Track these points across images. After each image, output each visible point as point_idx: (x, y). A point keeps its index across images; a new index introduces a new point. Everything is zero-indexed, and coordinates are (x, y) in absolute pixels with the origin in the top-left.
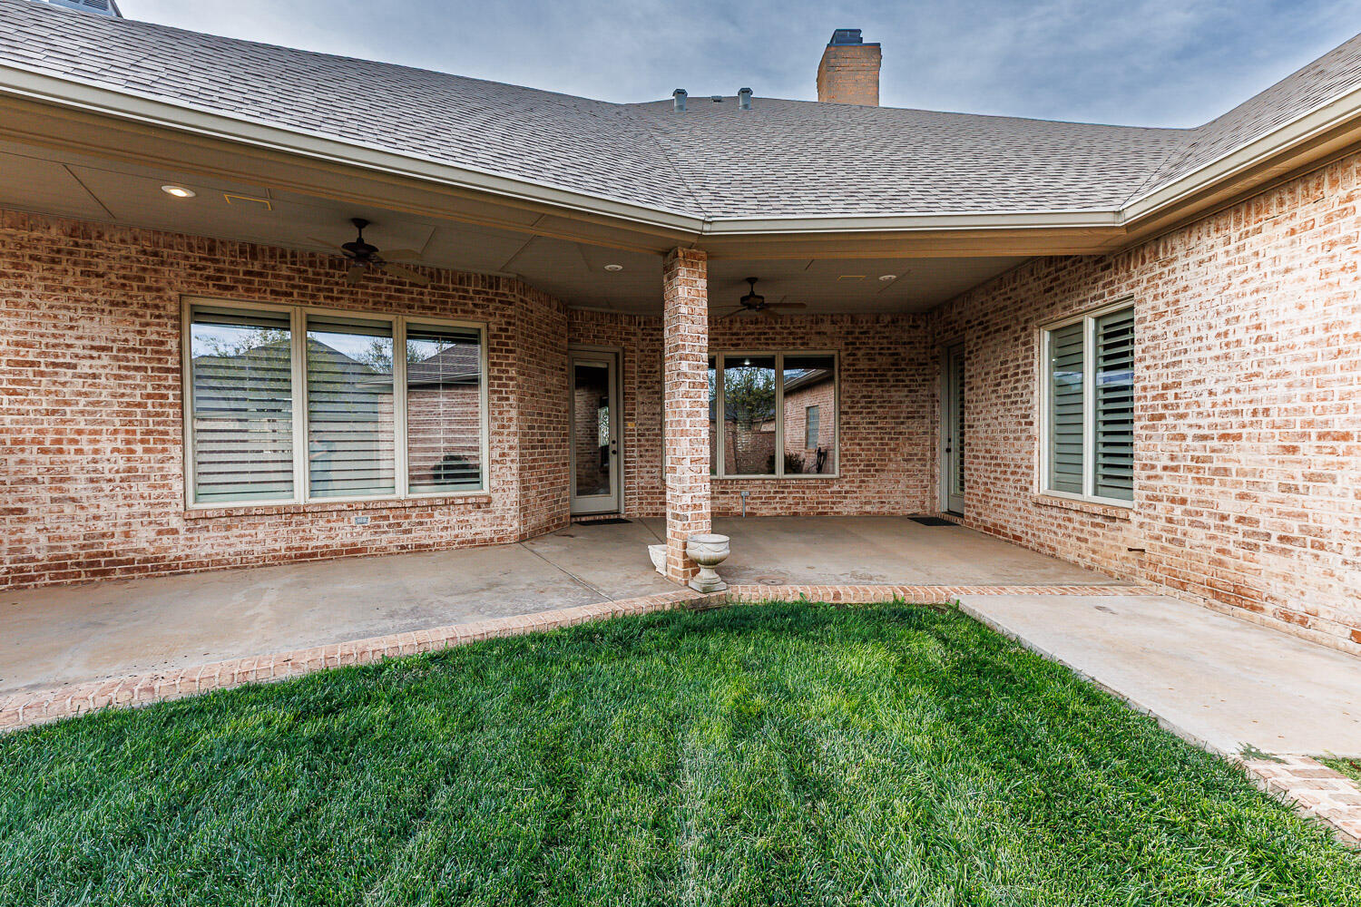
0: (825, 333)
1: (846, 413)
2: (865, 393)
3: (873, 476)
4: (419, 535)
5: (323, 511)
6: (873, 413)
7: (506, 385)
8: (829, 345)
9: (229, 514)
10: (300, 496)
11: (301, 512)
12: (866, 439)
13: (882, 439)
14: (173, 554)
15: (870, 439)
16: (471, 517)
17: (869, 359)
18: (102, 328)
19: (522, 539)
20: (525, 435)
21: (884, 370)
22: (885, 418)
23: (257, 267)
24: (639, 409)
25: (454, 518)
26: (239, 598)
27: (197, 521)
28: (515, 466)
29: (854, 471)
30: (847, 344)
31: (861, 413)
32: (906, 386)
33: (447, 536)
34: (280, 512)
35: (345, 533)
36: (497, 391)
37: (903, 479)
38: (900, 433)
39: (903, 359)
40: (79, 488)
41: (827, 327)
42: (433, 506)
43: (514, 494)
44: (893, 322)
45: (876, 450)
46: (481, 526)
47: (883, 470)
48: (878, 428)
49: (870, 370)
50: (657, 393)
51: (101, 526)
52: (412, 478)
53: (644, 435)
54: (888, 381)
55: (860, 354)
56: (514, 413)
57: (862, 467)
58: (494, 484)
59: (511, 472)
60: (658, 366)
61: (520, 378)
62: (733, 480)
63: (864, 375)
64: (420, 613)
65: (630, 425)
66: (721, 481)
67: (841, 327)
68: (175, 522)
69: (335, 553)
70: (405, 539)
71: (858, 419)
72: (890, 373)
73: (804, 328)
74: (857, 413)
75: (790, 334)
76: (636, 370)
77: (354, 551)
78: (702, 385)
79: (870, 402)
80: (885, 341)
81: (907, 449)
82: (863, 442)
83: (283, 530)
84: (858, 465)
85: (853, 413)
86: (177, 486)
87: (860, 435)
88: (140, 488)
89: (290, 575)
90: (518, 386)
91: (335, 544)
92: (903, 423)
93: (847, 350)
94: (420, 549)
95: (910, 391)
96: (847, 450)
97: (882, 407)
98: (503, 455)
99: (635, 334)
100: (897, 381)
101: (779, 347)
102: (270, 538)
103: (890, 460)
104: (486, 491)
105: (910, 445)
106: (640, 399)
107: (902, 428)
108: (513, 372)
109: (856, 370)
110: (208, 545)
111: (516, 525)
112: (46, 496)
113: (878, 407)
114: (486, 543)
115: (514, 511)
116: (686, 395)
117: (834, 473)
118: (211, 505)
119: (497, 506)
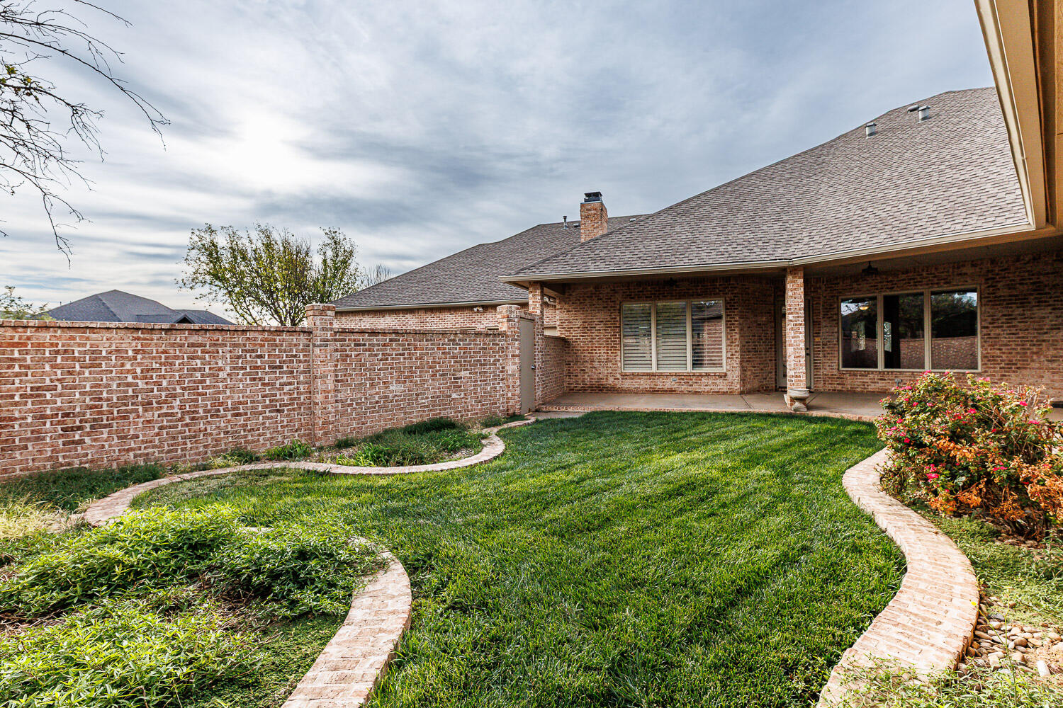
0: (966, 274)
1: (987, 327)
2: (1006, 313)
3: (1014, 372)
4: (696, 387)
5: (661, 375)
6: (1015, 326)
7: (733, 324)
8: (970, 281)
9: (633, 374)
10: (654, 370)
11: (653, 375)
12: (1006, 345)
13: (1023, 345)
14: (618, 386)
15: (1011, 345)
16: (718, 381)
17: (1009, 289)
18: (601, 315)
19: (742, 393)
20: (744, 346)
21: (1025, 295)
22: (1027, 330)
23: (641, 289)
24: (823, 330)
25: (710, 382)
26: (635, 399)
27: (624, 376)
28: (738, 360)
29: (995, 368)
30: (987, 279)
31: (1002, 327)
32: (1050, 305)
33: (707, 388)
34: (648, 374)
35: (669, 384)
36: (729, 326)
37: (1047, 375)
38: (1044, 341)
39: (1046, 286)
40: (596, 364)
41: (968, 270)
42: (702, 376)
43: (737, 373)
44: (1034, 259)
45: (1017, 353)
46: (722, 385)
47: (1025, 368)
48: (1019, 338)
49: (1010, 296)
50: (835, 320)
51: (601, 376)
52: (693, 364)
53: (826, 345)
54: (1029, 303)
55: (1000, 285)
56: (737, 336)
57: (1002, 365)
58: (728, 367)
59: (736, 363)
60: (835, 306)
61: (741, 321)
62: (888, 372)
63: (1004, 300)
64: (684, 405)
65: (817, 339)
66: (880, 372)
67: (981, 268)
68: (619, 376)
69: (666, 391)
70: (690, 388)
71: (998, 331)
72: (1032, 297)
73: (948, 272)
74: (998, 327)
75: (935, 277)
76: (821, 307)
77: (671, 391)
78: (801, 324)
79: (1011, 319)
80: (1026, 274)
81: (1051, 352)
82: (1004, 348)
83: (649, 381)
84: (999, 364)
85: (994, 327)
86: (619, 364)
87: (1001, 343)
88: (610, 365)
89: (651, 396)
90: (740, 324)
91: (665, 388)
92: (1046, 333)
93: (986, 283)
94: (696, 393)
95: (1054, 309)
96: (988, 353)
97: (1023, 322)
98: (732, 355)
99: (820, 288)
100: (1039, 302)
101: (926, 287)
102: (644, 384)
103: (1033, 361)
104: (725, 371)
105: (1055, 349)
106: (824, 324)
107: (1045, 337)
108: (737, 318)
109: (996, 297)
110: (627, 384)
111: (738, 386)
112: (589, 366)
113: (1019, 322)
114: (724, 393)
115: (737, 380)
116: (792, 329)
117: (977, 369)
118: (629, 371)
119: (730, 377)
